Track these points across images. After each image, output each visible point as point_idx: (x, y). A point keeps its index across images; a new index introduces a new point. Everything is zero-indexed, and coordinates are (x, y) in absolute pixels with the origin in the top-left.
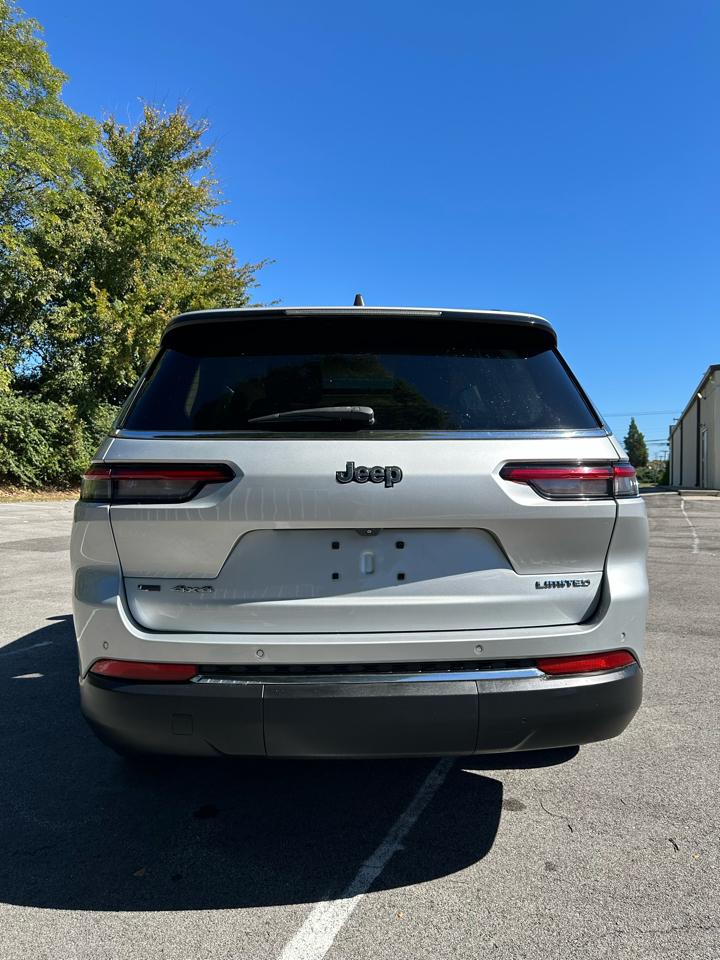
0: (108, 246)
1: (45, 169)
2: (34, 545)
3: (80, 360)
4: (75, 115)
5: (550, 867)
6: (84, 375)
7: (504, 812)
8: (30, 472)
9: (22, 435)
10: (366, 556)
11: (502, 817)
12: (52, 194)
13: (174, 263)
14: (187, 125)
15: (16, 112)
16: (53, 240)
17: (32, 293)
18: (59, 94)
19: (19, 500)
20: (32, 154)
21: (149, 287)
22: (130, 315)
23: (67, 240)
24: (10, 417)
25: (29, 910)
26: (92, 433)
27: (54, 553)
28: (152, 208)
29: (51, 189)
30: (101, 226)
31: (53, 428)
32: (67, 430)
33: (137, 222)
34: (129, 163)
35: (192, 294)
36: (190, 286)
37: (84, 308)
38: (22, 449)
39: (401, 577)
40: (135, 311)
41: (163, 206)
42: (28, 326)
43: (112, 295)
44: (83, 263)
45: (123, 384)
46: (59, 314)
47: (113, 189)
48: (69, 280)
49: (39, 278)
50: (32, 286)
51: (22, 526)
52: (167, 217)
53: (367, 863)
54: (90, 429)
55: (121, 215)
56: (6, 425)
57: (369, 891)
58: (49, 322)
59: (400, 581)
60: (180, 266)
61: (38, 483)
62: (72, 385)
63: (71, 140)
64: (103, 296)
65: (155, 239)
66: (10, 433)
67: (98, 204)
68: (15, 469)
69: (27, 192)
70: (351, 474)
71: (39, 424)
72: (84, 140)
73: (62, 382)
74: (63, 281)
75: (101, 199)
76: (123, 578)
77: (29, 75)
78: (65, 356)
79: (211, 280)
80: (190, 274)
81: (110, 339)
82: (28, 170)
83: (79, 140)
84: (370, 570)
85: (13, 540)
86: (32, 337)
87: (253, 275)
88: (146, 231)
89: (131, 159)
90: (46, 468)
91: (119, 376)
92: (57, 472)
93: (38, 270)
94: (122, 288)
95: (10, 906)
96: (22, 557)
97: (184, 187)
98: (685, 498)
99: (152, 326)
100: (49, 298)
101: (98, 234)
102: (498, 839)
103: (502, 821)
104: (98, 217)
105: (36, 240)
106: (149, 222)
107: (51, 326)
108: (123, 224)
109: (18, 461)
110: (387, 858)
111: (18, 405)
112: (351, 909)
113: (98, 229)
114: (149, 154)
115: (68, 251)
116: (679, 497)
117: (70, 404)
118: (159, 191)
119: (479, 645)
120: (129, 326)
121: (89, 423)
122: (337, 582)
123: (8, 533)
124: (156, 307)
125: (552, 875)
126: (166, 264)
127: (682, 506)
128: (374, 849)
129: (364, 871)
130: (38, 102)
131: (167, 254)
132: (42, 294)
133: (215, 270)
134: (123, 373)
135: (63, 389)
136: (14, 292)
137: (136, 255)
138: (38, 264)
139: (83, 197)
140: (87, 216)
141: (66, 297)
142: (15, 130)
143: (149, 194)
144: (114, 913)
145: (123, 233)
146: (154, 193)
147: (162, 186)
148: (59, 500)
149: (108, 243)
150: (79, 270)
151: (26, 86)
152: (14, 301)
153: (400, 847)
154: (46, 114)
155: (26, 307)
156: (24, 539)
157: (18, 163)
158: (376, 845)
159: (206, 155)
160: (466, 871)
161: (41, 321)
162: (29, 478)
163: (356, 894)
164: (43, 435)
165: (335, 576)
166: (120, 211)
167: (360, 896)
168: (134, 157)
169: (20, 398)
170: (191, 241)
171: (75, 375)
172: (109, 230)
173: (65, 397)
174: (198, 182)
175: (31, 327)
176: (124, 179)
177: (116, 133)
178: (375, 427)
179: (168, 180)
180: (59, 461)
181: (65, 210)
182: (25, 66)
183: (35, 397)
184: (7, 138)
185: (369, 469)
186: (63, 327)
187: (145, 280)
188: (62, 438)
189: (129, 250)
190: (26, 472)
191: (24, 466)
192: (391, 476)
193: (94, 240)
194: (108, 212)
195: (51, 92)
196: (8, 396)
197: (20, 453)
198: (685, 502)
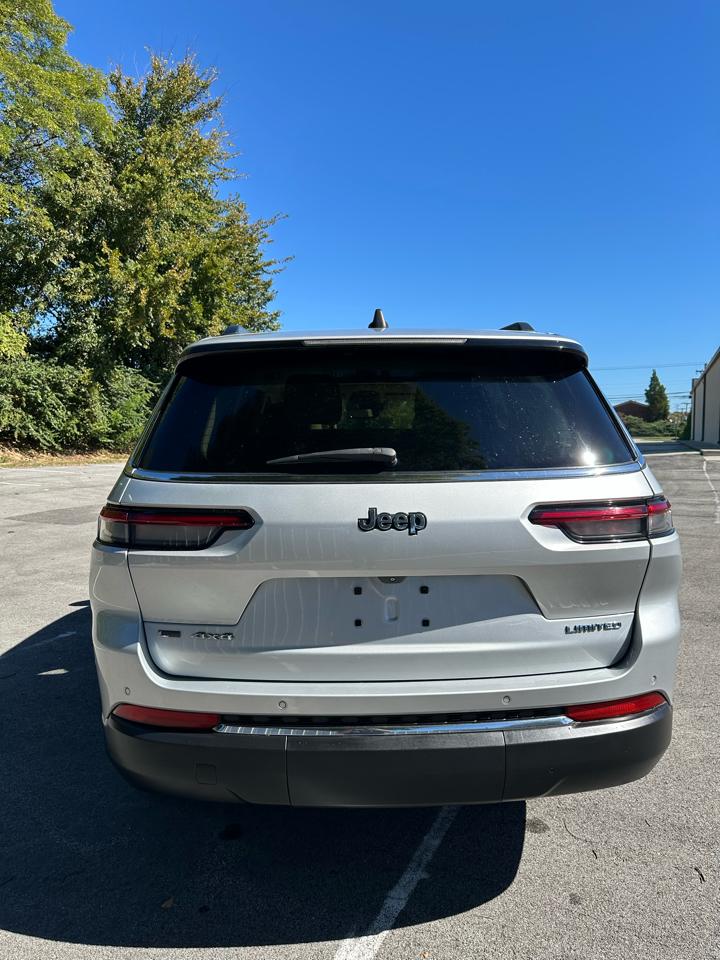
0: (119, 204)
1: (53, 126)
2: (54, 517)
3: (94, 322)
4: (81, 66)
5: (575, 900)
6: (99, 337)
7: (528, 834)
8: (50, 436)
9: (40, 400)
10: (390, 601)
11: (526, 840)
12: (61, 151)
13: (186, 219)
14: (195, 75)
15: (21, 67)
16: (63, 199)
17: (44, 255)
18: (64, 45)
19: (39, 465)
20: (38, 111)
21: (161, 246)
22: (143, 275)
23: (78, 199)
24: (27, 382)
25: (61, 945)
26: (109, 396)
27: (75, 527)
28: (160, 163)
29: (60, 147)
30: (111, 184)
31: (70, 392)
32: (84, 394)
33: (147, 178)
34: (137, 117)
35: (205, 252)
36: (203, 243)
37: (97, 269)
38: (41, 413)
39: (426, 623)
40: (148, 271)
41: (173, 161)
42: (41, 289)
43: (124, 255)
44: (95, 221)
45: (138, 346)
46: (72, 276)
47: (122, 144)
48: (80, 240)
49: (51, 239)
50: (44, 248)
51: (43, 495)
52: (178, 173)
53: (392, 893)
54: (107, 392)
55: (131, 171)
56: (23, 389)
57: (394, 927)
58: (62, 283)
59: (425, 628)
60: (192, 223)
61: (57, 446)
62: (87, 348)
63: (78, 93)
64: (115, 256)
65: (166, 196)
66: (28, 397)
67: (108, 160)
68: (35, 433)
69: (35, 149)
70: (374, 521)
71: (56, 387)
72: (91, 93)
73: (77, 345)
74: (75, 241)
75: (110, 155)
76: (143, 622)
77: (33, 25)
78: (79, 318)
79: (224, 237)
80: (202, 231)
81: (123, 300)
82: (35, 127)
83: (86, 94)
84: (394, 617)
85: (35, 512)
86: (46, 299)
87: (266, 232)
88: (157, 188)
89: (139, 112)
90: (64, 432)
91: (134, 337)
92: (76, 435)
93: (50, 230)
94: (134, 247)
95: (42, 941)
96: (43, 530)
97: (194, 141)
98: (708, 458)
99: (165, 286)
100: (61, 259)
101: (108, 192)
102: (522, 867)
103: (526, 844)
104: (107, 174)
105: (46, 199)
106: (160, 178)
107: (65, 288)
108: (134, 181)
109: (37, 425)
110: (412, 888)
111: (35, 369)
112: (376, 948)
113: (107, 187)
114: (158, 106)
115: (79, 211)
116: (700, 457)
117: (87, 366)
118: (169, 145)
119: (507, 696)
120: (142, 286)
121: (106, 386)
122: (359, 629)
123: (29, 503)
124: (169, 267)
125: (576, 909)
126: (178, 221)
127: (704, 467)
128: (399, 878)
129: (389, 903)
130: (43, 54)
131: (179, 211)
132: (55, 255)
133: (227, 225)
134: (137, 334)
135: (78, 352)
136: (26, 254)
137: (148, 213)
138: (49, 225)
139: (92, 153)
140: (96, 173)
141: (78, 257)
142: (21, 85)
143: (159, 149)
144: (144, 950)
145: (133, 190)
146: (164, 147)
147: (171, 139)
148: (79, 463)
149: (119, 201)
150: (91, 229)
151: (30, 37)
152: (26, 263)
153: (425, 876)
154: (52, 66)
155: (38, 268)
156: (45, 510)
157: (25, 120)
158: (401, 872)
159: (216, 106)
160: (490, 904)
161: (54, 283)
162: (48, 442)
163: (381, 930)
164: (61, 399)
165: (358, 623)
166: (129, 167)
167: (385, 933)
168: (142, 110)
169: (37, 362)
170: (203, 196)
171: (90, 337)
172: (119, 187)
173: (80, 360)
174: (208, 134)
175: (45, 289)
176: (132, 134)
177: (124, 84)
178: (397, 468)
179: (178, 133)
180: (78, 425)
181: (74, 168)
182: (29, 16)
183: (51, 360)
184: (13, 94)
185: (392, 516)
186: (76, 289)
187: (157, 238)
188: (79, 402)
189: (140, 207)
190: (45, 437)
191: (43, 430)
192: (415, 522)
193: (104, 198)
194: (118, 168)
195: (55, 42)
196: (25, 360)
197: (39, 417)
198: (708, 463)
